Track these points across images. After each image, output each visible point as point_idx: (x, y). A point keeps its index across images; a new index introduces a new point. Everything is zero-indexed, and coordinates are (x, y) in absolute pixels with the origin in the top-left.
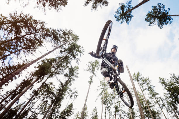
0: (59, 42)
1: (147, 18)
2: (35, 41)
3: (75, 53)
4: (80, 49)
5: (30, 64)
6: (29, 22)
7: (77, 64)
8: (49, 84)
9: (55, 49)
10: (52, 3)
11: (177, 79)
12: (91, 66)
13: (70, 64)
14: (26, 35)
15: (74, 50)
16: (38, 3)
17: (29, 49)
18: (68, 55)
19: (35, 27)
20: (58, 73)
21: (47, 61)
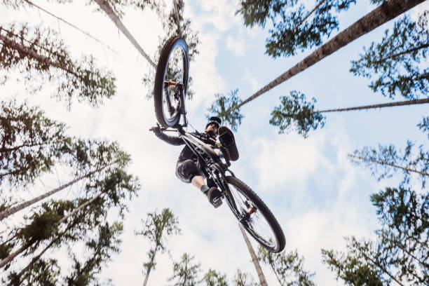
0: (87, 165)
1: (273, 118)
2: (39, 159)
3: (120, 190)
4: (130, 183)
5: (15, 210)
6: (34, 122)
7: (121, 217)
8: (49, 261)
9: (75, 181)
10: (87, 91)
11: (362, 248)
12: (153, 223)
13: (103, 218)
14: (24, 145)
15: (117, 185)
16: (59, 88)
17: (22, 174)
18: (102, 196)
19: (44, 131)
20: (73, 238)
21: (54, 206)
